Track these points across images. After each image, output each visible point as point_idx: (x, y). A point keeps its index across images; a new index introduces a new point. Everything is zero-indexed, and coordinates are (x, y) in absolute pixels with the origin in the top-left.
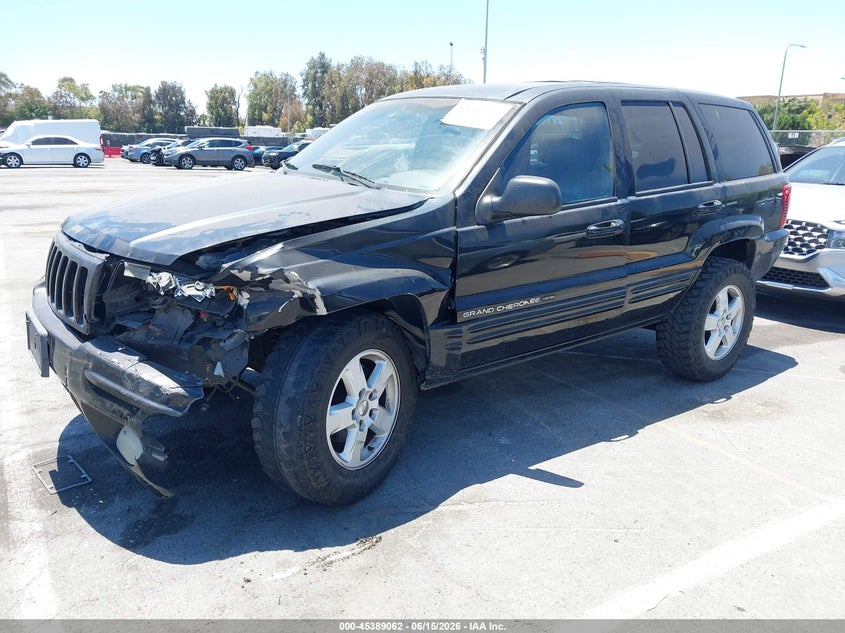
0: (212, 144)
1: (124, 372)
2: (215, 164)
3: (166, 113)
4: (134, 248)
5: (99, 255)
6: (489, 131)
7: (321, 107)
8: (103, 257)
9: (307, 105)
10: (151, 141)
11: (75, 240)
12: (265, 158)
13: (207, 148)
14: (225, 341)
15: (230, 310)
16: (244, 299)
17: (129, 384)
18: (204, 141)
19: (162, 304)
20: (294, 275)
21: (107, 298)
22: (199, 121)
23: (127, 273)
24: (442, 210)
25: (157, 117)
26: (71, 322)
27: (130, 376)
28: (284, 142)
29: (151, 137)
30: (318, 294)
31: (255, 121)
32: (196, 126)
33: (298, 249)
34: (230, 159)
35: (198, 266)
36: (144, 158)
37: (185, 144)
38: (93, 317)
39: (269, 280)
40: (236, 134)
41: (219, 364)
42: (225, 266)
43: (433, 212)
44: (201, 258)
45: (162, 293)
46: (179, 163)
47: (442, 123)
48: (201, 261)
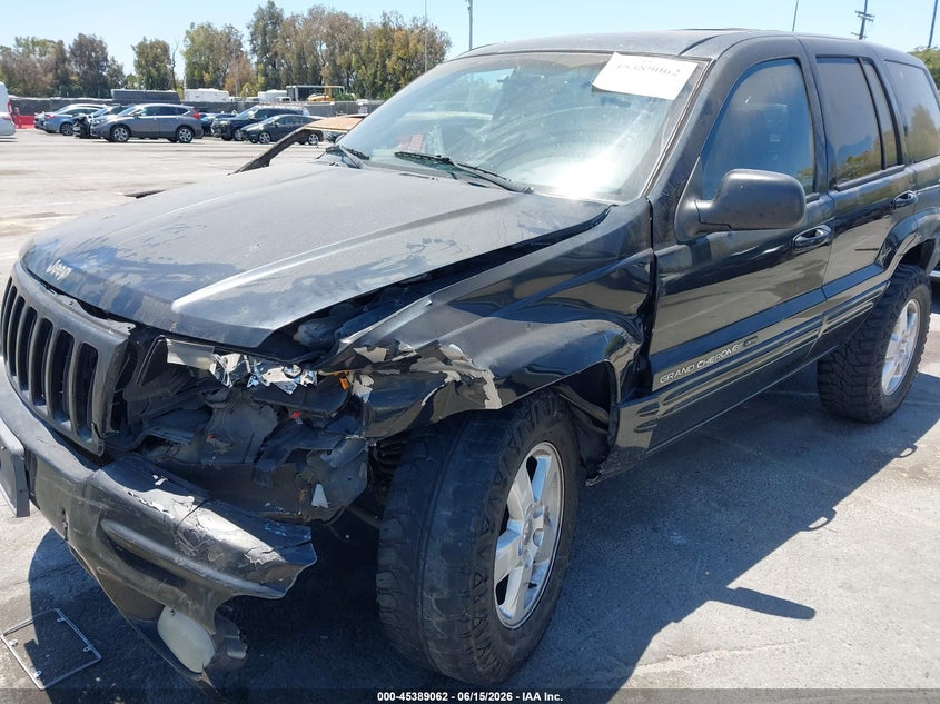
0: (150, 111)
1: (176, 527)
2: (154, 136)
3: (85, 73)
4: (181, 315)
5: (116, 325)
6: (675, 102)
7: (274, 66)
8: (125, 328)
9: (257, 63)
10: (72, 107)
11: (59, 292)
12: (215, 128)
13: (144, 117)
14: (329, 452)
15: (339, 406)
16: (363, 388)
17: (187, 545)
18: (141, 107)
19: (226, 401)
20: (453, 350)
21: (132, 394)
22: (126, 83)
23: (172, 359)
24: (634, 225)
25: (73, 78)
26: (64, 428)
27: (189, 534)
28: (234, 107)
29: (69, 103)
30: (489, 376)
31: (195, 82)
32: (123, 89)
33: (450, 304)
34: (174, 130)
35: (297, 343)
36: (65, 129)
37: (116, 112)
38: (109, 429)
39: (414, 360)
40: (175, 98)
41: (319, 488)
42: (348, 341)
43: (624, 227)
44: (302, 328)
45: (229, 383)
46: (110, 134)
47: (595, 89)
48: (301, 335)
